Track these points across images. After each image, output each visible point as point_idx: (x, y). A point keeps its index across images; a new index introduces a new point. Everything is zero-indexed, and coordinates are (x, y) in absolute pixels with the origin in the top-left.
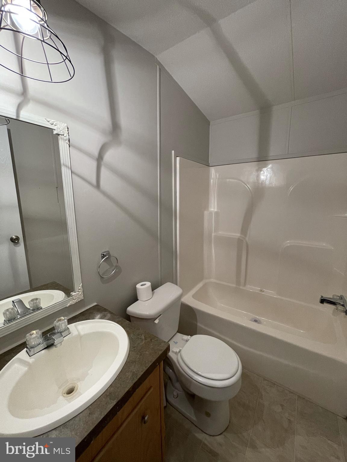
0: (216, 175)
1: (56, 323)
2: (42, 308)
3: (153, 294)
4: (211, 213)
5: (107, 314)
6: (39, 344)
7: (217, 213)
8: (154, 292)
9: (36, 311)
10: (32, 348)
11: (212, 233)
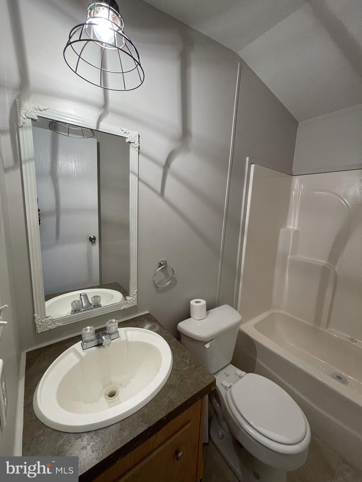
0: (300, 187)
1: (108, 324)
2: (101, 306)
3: (207, 314)
4: (289, 231)
5: (156, 325)
6: (92, 340)
7: (296, 232)
8: (209, 313)
9: (96, 307)
10: (86, 342)
11: (288, 255)
